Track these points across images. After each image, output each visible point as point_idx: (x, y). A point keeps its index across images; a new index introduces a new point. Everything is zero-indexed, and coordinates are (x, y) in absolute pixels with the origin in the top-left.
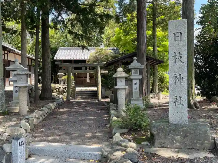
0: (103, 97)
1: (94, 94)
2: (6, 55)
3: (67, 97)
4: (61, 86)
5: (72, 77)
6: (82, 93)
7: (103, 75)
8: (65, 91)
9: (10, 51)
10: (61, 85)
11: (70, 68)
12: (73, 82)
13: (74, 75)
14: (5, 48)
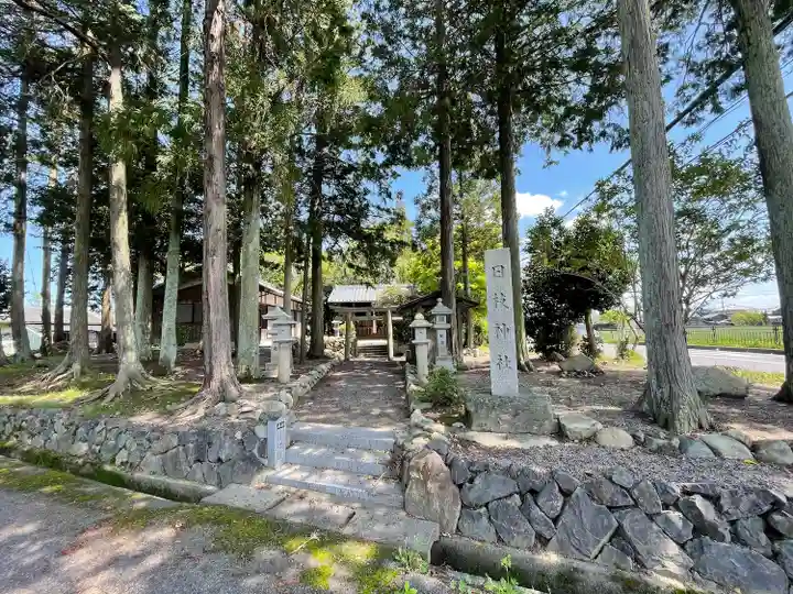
0: (398, 354)
1: (384, 350)
3: (346, 354)
4: (337, 339)
5: (352, 326)
6: (365, 350)
7: (395, 324)
8: (343, 346)
9: (269, 291)
10: (337, 337)
11: (350, 313)
12: (353, 333)
13: (356, 324)
14: (262, 288)
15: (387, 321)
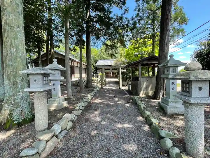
1: (117, 83)
2: (72, 62)
3: (102, 85)
5: (104, 74)
6: (110, 83)
8: (101, 81)
9: (73, 60)
10: (99, 78)
11: (103, 69)
12: (105, 77)
14: (70, 59)
15: (119, 71)
